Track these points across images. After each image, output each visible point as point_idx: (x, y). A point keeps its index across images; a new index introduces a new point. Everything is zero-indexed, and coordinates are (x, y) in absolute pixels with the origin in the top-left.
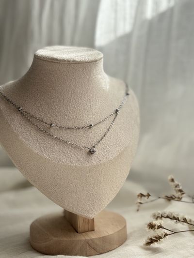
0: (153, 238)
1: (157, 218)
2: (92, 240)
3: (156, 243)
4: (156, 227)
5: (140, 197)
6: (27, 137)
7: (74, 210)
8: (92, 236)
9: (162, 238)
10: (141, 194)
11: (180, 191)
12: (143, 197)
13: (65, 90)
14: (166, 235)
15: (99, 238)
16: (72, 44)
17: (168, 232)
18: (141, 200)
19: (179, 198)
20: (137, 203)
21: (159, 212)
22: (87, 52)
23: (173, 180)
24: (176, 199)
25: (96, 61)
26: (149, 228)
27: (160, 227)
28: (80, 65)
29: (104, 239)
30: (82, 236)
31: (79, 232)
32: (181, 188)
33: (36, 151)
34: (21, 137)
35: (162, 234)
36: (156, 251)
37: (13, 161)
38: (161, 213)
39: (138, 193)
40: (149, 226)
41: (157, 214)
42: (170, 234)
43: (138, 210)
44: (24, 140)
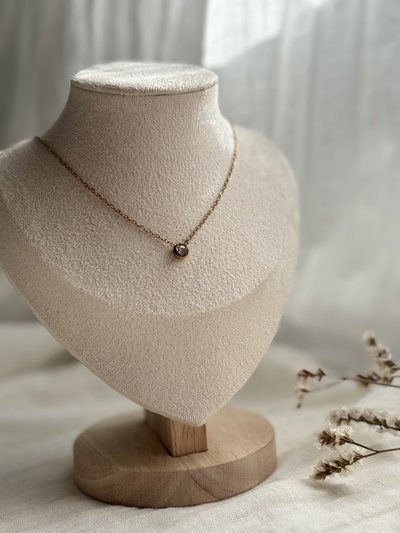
0: (331, 464)
1: (340, 422)
2: (201, 471)
3: (336, 474)
4: (337, 440)
5: (302, 378)
6: (58, 257)
7: (162, 409)
8: (203, 462)
9: (349, 464)
11: (389, 364)
12: (309, 378)
13: (137, 153)
14: (358, 457)
15: (217, 467)
17: (363, 452)
18: (305, 384)
19: (386, 379)
20: (296, 392)
21: (344, 408)
22: (183, 73)
23: (372, 342)
24: (379, 382)
25: (202, 90)
26: (323, 443)
27: (345, 440)
28: (167, 98)
29: (226, 469)
30: (180, 464)
31: (174, 454)
32: (390, 357)
33: (78, 285)
34: (45, 257)
35: (350, 456)
36: (337, 492)
38: (347, 412)
39: (299, 369)
40: (322, 438)
41: (338, 414)
42: (366, 456)
43: (299, 406)
44: (52, 263)
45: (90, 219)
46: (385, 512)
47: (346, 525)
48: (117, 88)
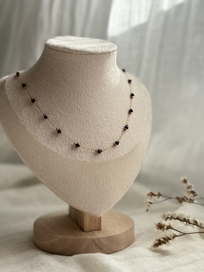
0: (161, 240)
1: (166, 219)
2: (98, 239)
3: (164, 245)
4: (165, 227)
5: (150, 196)
6: (35, 130)
7: (81, 207)
8: (99, 235)
9: (170, 239)
10: (152, 193)
11: (193, 192)
12: (153, 196)
13: (76, 81)
14: (175, 236)
15: (106, 237)
16: (83, 35)
17: (178, 233)
18: (151, 200)
19: (191, 199)
20: (146, 203)
21: (169, 213)
22: (100, 44)
23: (185, 181)
24: (187, 201)
25: (110, 53)
26: (158, 229)
27: (169, 227)
28: (93, 56)
29: (111, 239)
30: (88, 235)
31: (85, 231)
32: (193, 189)
33: (44, 144)
34: (28, 130)
35: (171, 236)
36: (164, 253)
37: (19, 154)
38: (171, 214)
39: (148, 191)
40: (158, 226)
41: (166, 215)
42: (179, 236)
43: (147, 210)
44: (32, 132)
45: (52, 112)
46: (189, 264)
47: (170, 269)
48: (69, 49)
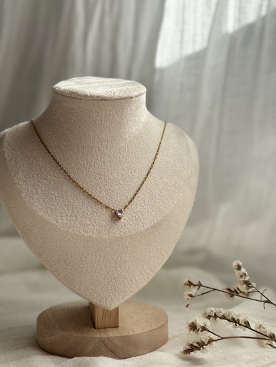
0: (195, 344)
2: (109, 338)
3: (198, 352)
5: (187, 286)
6: (32, 195)
8: (112, 334)
9: (205, 345)
10: (189, 282)
11: (247, 283)
12: (192, 287)
13: (87, 135)
14: (211, 341)
15: (120, 337)
17: (215, 338)
19: (244, 293)
20: (185, 296)
21: (213, 309)
23: (239, 267)
24: (240, 294)
25: (132, 98)
26: (191, 330)
27: (204, 329)
28: (107, 102)
29: (127, 340)
30: (98, 333)
31: (96, 327)
32: (248, 279)
33: (41, 214)
34: (24, 195)
35: (206, 339)
38: (214, 312)
39: (186, 280)
40: (191, 326)
41: (208, 312)
42: (216, 341)
43: (187, 306)
44: (28, 199)
48: (76, 94)
